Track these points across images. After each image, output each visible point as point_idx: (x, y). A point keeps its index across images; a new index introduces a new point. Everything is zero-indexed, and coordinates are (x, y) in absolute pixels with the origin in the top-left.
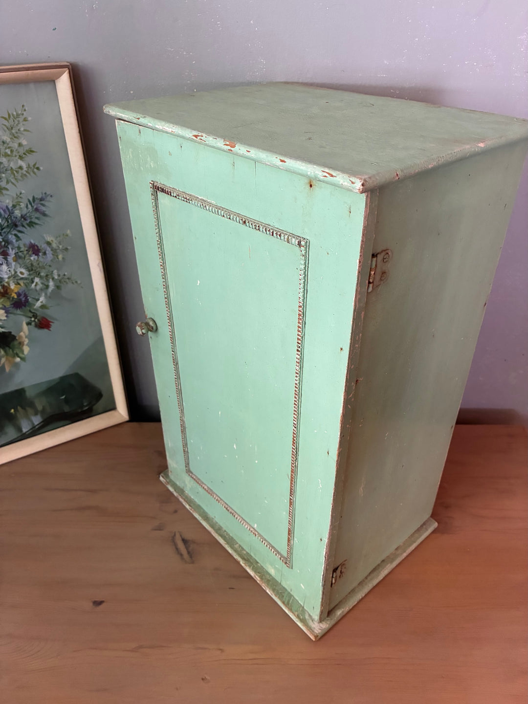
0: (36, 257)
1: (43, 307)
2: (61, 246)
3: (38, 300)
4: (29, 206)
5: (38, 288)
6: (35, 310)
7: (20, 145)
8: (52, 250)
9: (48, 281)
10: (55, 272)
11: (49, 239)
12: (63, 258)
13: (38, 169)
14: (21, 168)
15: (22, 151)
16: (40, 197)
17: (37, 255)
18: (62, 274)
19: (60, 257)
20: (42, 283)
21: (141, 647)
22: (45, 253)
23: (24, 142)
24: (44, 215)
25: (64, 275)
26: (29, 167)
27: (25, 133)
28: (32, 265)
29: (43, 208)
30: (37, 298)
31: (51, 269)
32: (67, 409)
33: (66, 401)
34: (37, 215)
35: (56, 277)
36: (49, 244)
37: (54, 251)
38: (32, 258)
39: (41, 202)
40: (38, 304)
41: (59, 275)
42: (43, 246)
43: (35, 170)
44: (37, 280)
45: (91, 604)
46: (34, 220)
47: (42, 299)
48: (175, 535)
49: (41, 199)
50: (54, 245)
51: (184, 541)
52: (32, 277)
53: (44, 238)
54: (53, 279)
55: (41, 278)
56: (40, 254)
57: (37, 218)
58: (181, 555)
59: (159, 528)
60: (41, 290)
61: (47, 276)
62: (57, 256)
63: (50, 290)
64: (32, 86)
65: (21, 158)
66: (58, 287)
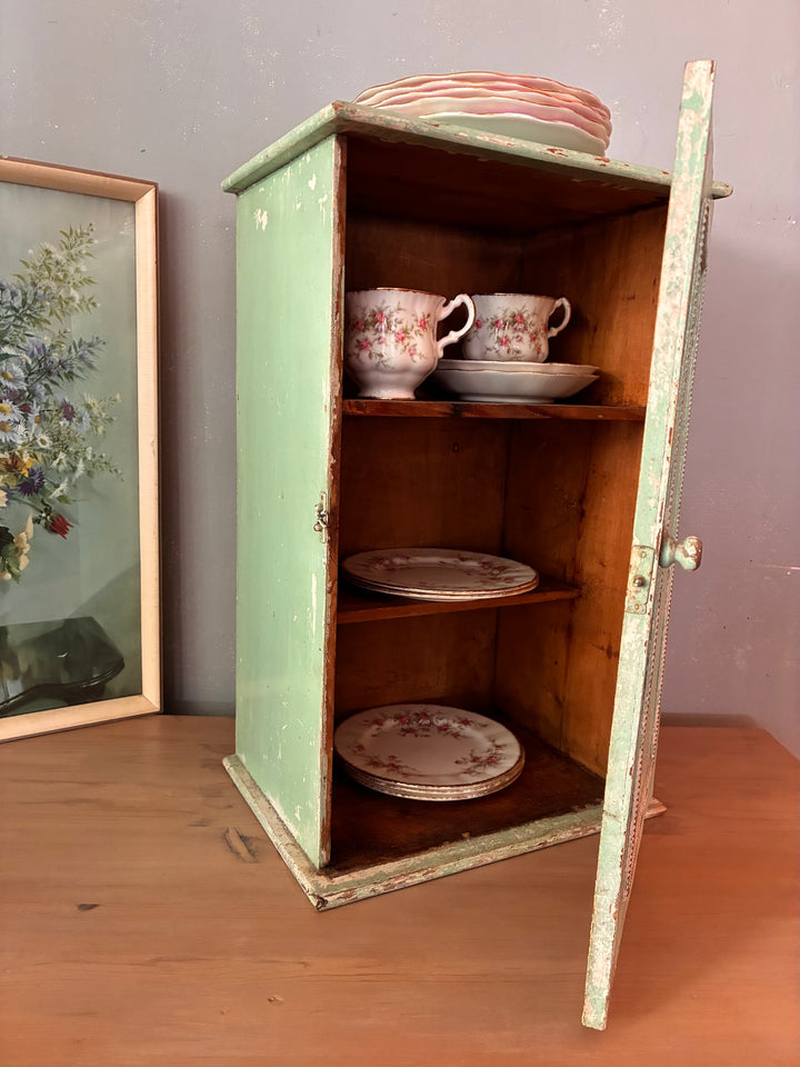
0: (68, 423)
1: (62, 498)
2: (104, 414)
3: (57, 486)
4: (73, 350)
5: (61, 468)
6: (50, 501)
7: (77, 270)
8: (91, 417)
9: (76, 460)
10: (90, 449)
11: (90, 401)
12: (104, 432)
13: (94, 304)
14: (72, 299)
15: (78, 278)
16: (89, 341)
17: (69, 419)
18: (98, 455)
19: (100, 429)
20: (68, 463)
21: (160, 960)
22: (80, 420)
23: (83, 269)
24: (90, 366)
25: (101, 457)
26: (82, 300)
27: (87, 257)
28: (59, 433)
29: (90, 357)
30: (56, 482)
31: (84, 444)
32: (65, 679)
33: (67, 664)
34: (81, 365)
35: (89, 458)
36: (88, 407)
37: (94, 419)
38: (61, 423)
39: (90, 349)
40: (57, 493)
41: (94, 456)
42: (80, 409)
43: (90, 306)
44: (62, 456)
45: (76, 908)
46: (75, 371)
47: (63, 486)
48: (228, 832)
49: (90, 345)
50: (95, 411)
51: (242, 838)
52: (56, 450)
53: (83, 397)
54: (85, 459)
55: (68, 453)
56: (74, 419)
57: (79, 368)
58: (238, 854)
59: (202, 824)
60: (65, 472)
61: (77, 453)
62: (96, 427)
63: (77, 475)
64: (107, 203)
65: (75, 286)
66: (89, 473)
